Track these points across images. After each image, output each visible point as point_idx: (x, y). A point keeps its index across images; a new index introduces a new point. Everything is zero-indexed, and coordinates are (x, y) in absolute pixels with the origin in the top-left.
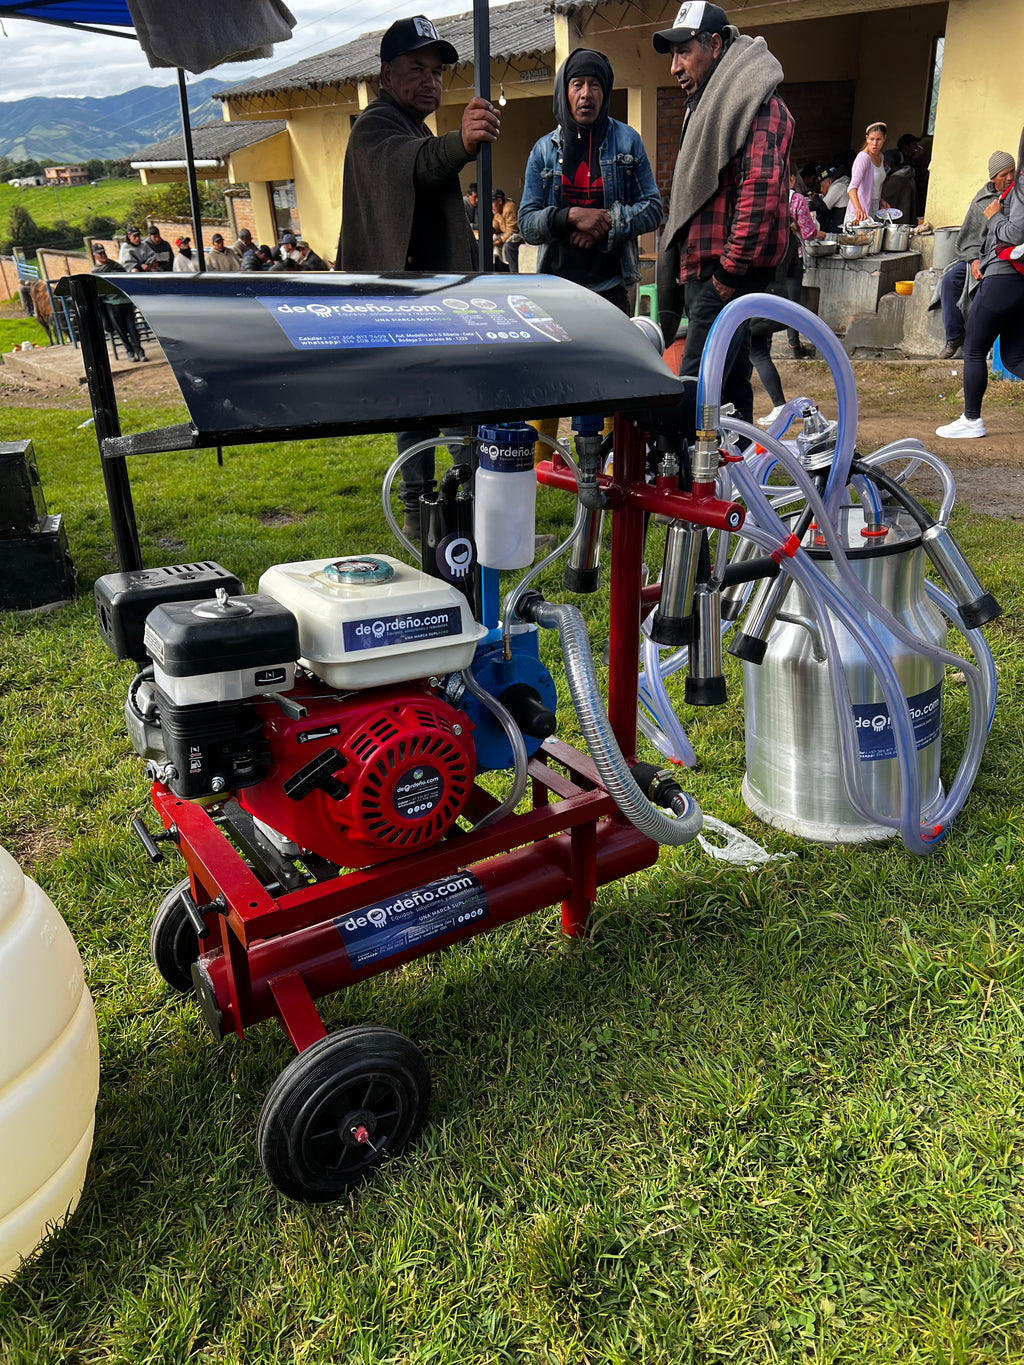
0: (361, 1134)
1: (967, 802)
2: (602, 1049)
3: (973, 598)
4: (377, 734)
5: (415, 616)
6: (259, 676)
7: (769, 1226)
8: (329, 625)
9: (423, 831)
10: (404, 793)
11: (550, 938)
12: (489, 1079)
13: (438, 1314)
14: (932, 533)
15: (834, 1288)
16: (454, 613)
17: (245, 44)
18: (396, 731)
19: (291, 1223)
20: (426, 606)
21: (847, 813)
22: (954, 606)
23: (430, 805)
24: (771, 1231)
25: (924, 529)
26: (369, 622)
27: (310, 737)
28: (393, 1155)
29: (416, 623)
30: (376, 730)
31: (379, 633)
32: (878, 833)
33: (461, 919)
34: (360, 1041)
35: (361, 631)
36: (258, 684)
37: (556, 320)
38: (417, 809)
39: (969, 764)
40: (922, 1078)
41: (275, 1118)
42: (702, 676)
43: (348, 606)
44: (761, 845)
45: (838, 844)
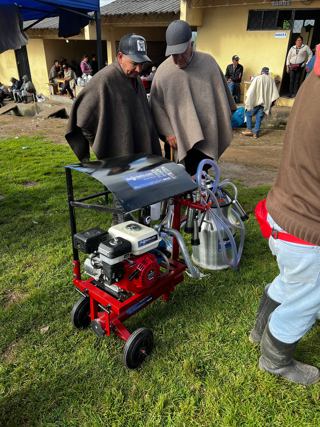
0: (144, 352)
1: (241, 257)
2: (182, 325)
3: (243, 215)
4: (144, 264)
5: (150, 238)
6: (125, 256)
7: (228, 354)
8: (135, 242)
9: (152, 284)
10: (149, 276)
11: (161, 302)
12: (161, 336)
13: (171, 384)
14: (234, 202)
15: (243, 363)
16: (156, 236)
17: (15, 46)
18: (147, 263)
19: (132, 373)
20: (152, 235)
21: (219, 263)
22: (239, 216)
23: (153, 277)
24: (228, 355)
25: (232, 200)
26: (142, 241)
27: (131, 267)
28: (148, 355)
29: (150, 239)
30: (143, 263)
31: (144, 243)
32: (226, 267)
33: (148, 301)
34: (142, 331)
35: (141, 243)
36: (125, 258)
37: (173, 173)
38: (151, 279)
39: (241, 248)
40: (247, 320)
41: (128, 351)
42: (195, 239)
43: (138, 238)
44: (202, 273)
45: (217, 270)
